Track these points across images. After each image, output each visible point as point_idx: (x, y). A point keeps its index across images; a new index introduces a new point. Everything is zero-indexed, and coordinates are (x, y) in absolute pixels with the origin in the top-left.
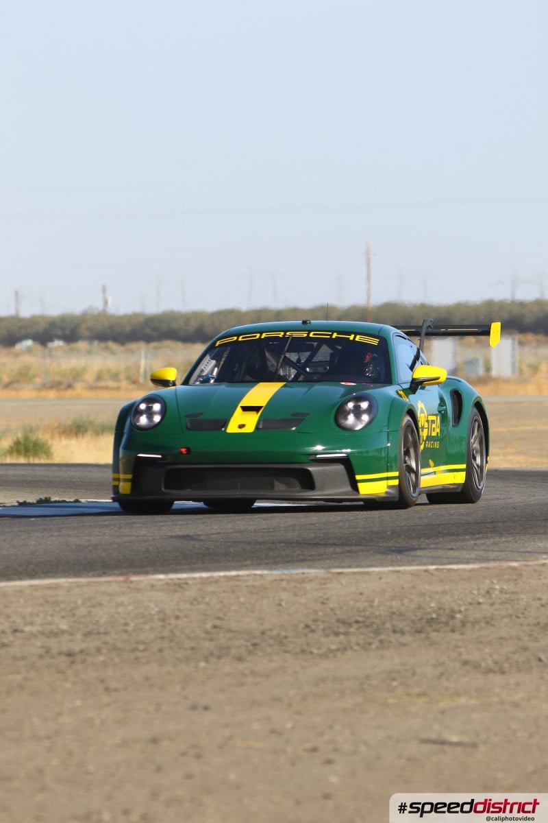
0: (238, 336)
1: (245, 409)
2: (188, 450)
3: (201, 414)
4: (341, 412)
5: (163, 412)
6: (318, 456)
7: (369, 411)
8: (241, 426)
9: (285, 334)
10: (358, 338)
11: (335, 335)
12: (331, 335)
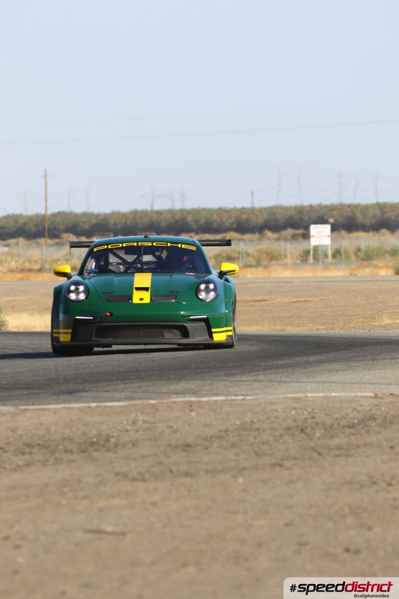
0: (108, 245)
1: (138, 289)
2: (111, 314)
3: (113, 292)
4: (198, 290)
5: (87, 291)
6: (191, 317)
7: (215, 290)
8: (141, 299)
9: (138, 244)
10: (183, 246)
11: (169, 245)
12: (167, 244)
